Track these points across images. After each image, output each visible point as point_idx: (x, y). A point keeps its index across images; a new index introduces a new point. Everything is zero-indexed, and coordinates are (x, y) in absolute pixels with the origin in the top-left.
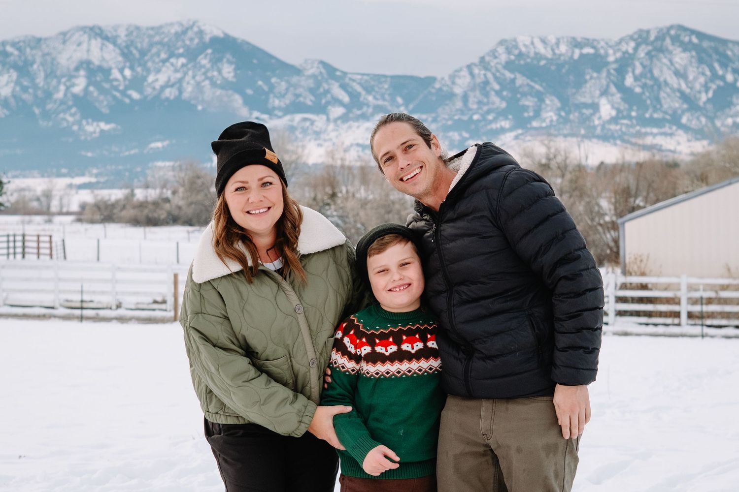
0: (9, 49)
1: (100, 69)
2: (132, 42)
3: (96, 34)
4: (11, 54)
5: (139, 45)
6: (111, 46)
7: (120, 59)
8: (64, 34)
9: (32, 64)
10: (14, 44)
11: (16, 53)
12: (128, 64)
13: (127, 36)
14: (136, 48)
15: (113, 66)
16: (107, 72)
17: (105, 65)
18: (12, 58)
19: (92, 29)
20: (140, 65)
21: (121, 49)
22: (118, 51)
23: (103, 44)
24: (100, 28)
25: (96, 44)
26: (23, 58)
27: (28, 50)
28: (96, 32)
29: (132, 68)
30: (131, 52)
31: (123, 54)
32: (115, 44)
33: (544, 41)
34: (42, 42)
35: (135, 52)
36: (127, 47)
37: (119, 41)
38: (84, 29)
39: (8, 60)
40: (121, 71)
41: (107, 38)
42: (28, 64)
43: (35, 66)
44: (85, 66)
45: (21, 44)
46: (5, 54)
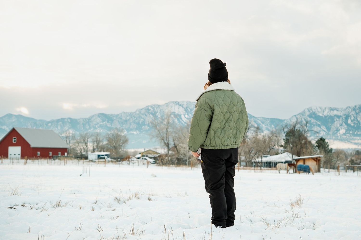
0: (150, 108)
1: (178, 115)
2: (188, 106)
3: (177, 104)
4: (150, 110)
5: (190, 108)
6: (181, 108)
7: (184, 111)
8: (167, 104)
9: (157, 113)
10: (151, 106)
11: (152, 109)
12: (187, 113)
13: (186, 104)
14: (189, 108)
15: (182, 114)
16: (180, 116)
17: (179, 113)
18: (151, 111)
19: (176, 102)
20: (190, 114)
21: (185, 109)
22: (184, 109)
23: (179, 107)
24: (178, 102)
25: (177, 106)
26: (154, 111)
27: (156, 109)
28: (177, 103)
29: (188, 114)
30: (187, 109)
31: (185, 110)
32: (183, 107)
33: (321, 108)
34: (160, 106)
35: (189, 109)
36: (187, 108)
37: (184, 106)
38: (173, 102)
39: (150, 111)
40: (184, 115)
41: (180, 105)
42: (156, 113)
43: (158, 114)
44: (173, 114)
45: (154, 107)
46: (149, 110)
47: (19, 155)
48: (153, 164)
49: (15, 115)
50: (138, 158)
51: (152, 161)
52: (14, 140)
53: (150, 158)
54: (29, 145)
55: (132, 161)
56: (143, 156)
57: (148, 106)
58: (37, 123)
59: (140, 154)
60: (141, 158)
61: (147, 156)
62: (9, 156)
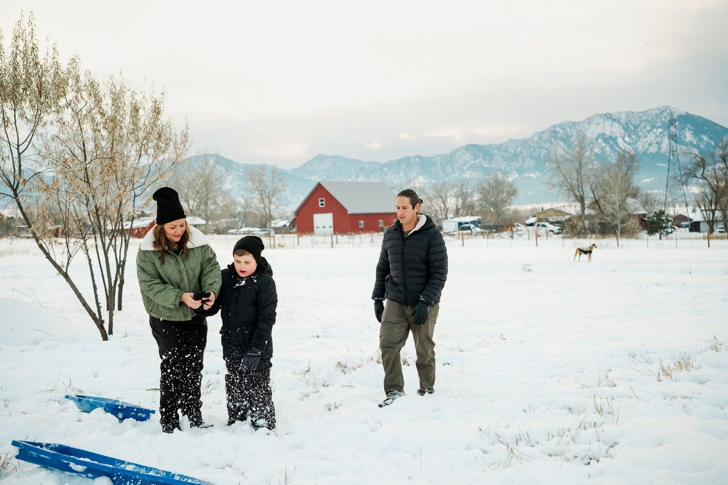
0: (558, 129)
1: (611, 138)
2: (629, 121)
3: (608, 118)
4: (559, 132)
5: (634, 123)
6: (617, 124)
7: (623, 131)
8: (589, 119)
9: (571, 137)
10: (560, 126)
11: (562, 131)
12: (627, 134)
13: (626, 118)
14: (632, 124)
15: (618, 135)
16: (614, 139)
17: (613, 135)
18: (560, 134)
19: (605, 115)
20: (634, 134)
21: (623, 126)
22: (621, 127)
23: (612, 123)
24: (610, 115)
25: (608, 123)
26: (566, 134)
27: (568, 129)
28: (609, 117)
29: (629, 136)
30: (629, 127)
31: (624, 129)
32: (619, 123)
34: (576, 124)
35: (631, 126)
36: (627, 124)
37: (621, 121)
38: (600, 116)
39: (557, 136)
40: (623, 138)
41: (614, 120)
42: (569, 137)
43: (573, 138)
44: (601, 136)
45: (565, 126)
46: (556, 132)
47: (330, 227)
48: (558, 233)
49: (329, 157)
50: (532, 225)
51: (556, 228)
52: (321, 203)
53: (552, 223)
54: (346, 210)
55: (518, 230)
56: (540, 220)
57: (554, 127)
58: (365, 168)
59: (534, 216)
60: (536, 224)
61: (547, 221)
62: (316, 230)
